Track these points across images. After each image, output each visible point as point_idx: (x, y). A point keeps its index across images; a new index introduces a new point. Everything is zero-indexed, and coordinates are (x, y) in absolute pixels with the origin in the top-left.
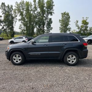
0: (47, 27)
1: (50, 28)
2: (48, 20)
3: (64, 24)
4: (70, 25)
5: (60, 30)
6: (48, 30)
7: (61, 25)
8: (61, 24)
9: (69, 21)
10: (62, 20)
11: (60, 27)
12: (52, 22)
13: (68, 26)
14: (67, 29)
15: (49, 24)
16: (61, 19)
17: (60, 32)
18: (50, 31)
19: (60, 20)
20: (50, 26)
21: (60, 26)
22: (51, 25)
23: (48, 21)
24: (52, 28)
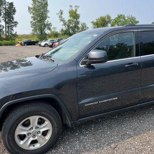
0: (5, 21)
1: (13, 23)
2: (7, 7)
3: (37, 15)
4: (49, 17)
5: (31, 27)
6: (8, 27)
7: (32, 17)
8: (32, 15)
9: (46, 11)
10: (34, 9)
11: (31, 22)
12: (14, 11)
13: (46, 21)
14: (45, 26)
15: (10, 13)
16: (31, 6)
17: (33, 31)
18: (14, 28)
19: (29, 8)
20: (13, 18)
21: (32, 20)
22: (14, 16)
23: (5, 8)
24: (15, 22)
